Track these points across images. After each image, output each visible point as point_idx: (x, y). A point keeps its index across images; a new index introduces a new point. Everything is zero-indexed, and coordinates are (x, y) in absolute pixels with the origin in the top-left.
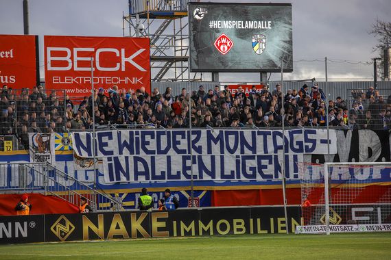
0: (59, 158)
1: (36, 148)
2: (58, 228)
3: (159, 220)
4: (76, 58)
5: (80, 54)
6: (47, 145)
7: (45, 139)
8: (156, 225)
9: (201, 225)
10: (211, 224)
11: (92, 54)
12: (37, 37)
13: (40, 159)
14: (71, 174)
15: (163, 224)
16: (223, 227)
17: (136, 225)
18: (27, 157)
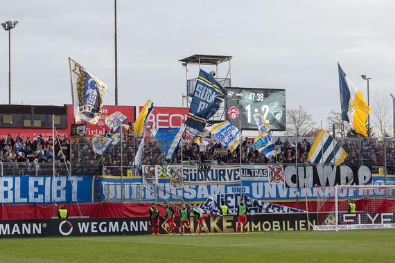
0: (160, 181)
1: (146, 175)
2: (166, 226)
3: (227, 221)
4: (158, 120)
5: (160, 118)
6: (153, 173)
7: (152, 169)
8: (225, 224)
9: (253, 225)
10: (259, 224)
11: (167, 118)
12: (135, 107)
13: (149, 181)
14: (167, 189)
15: (230, 224)
16: (267, 226)
17: (213, 224)
18: (141, 180)
